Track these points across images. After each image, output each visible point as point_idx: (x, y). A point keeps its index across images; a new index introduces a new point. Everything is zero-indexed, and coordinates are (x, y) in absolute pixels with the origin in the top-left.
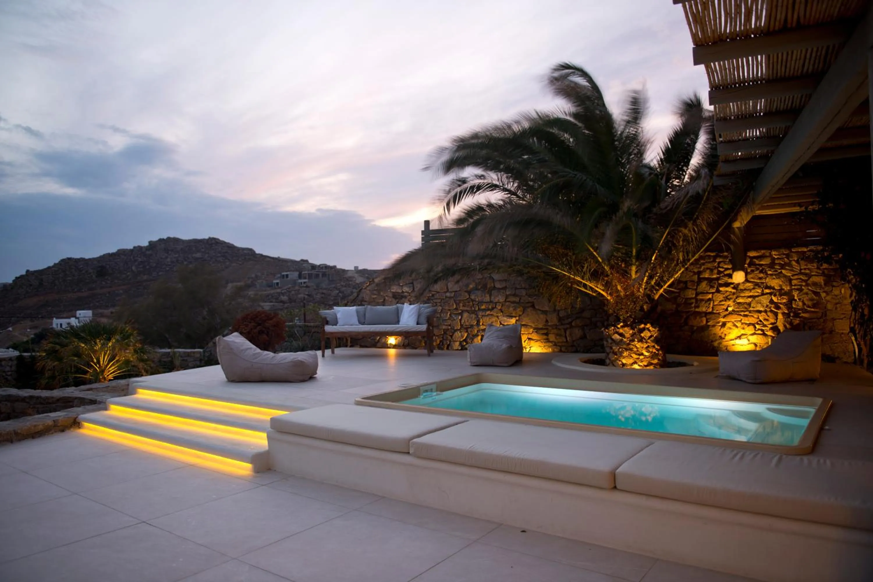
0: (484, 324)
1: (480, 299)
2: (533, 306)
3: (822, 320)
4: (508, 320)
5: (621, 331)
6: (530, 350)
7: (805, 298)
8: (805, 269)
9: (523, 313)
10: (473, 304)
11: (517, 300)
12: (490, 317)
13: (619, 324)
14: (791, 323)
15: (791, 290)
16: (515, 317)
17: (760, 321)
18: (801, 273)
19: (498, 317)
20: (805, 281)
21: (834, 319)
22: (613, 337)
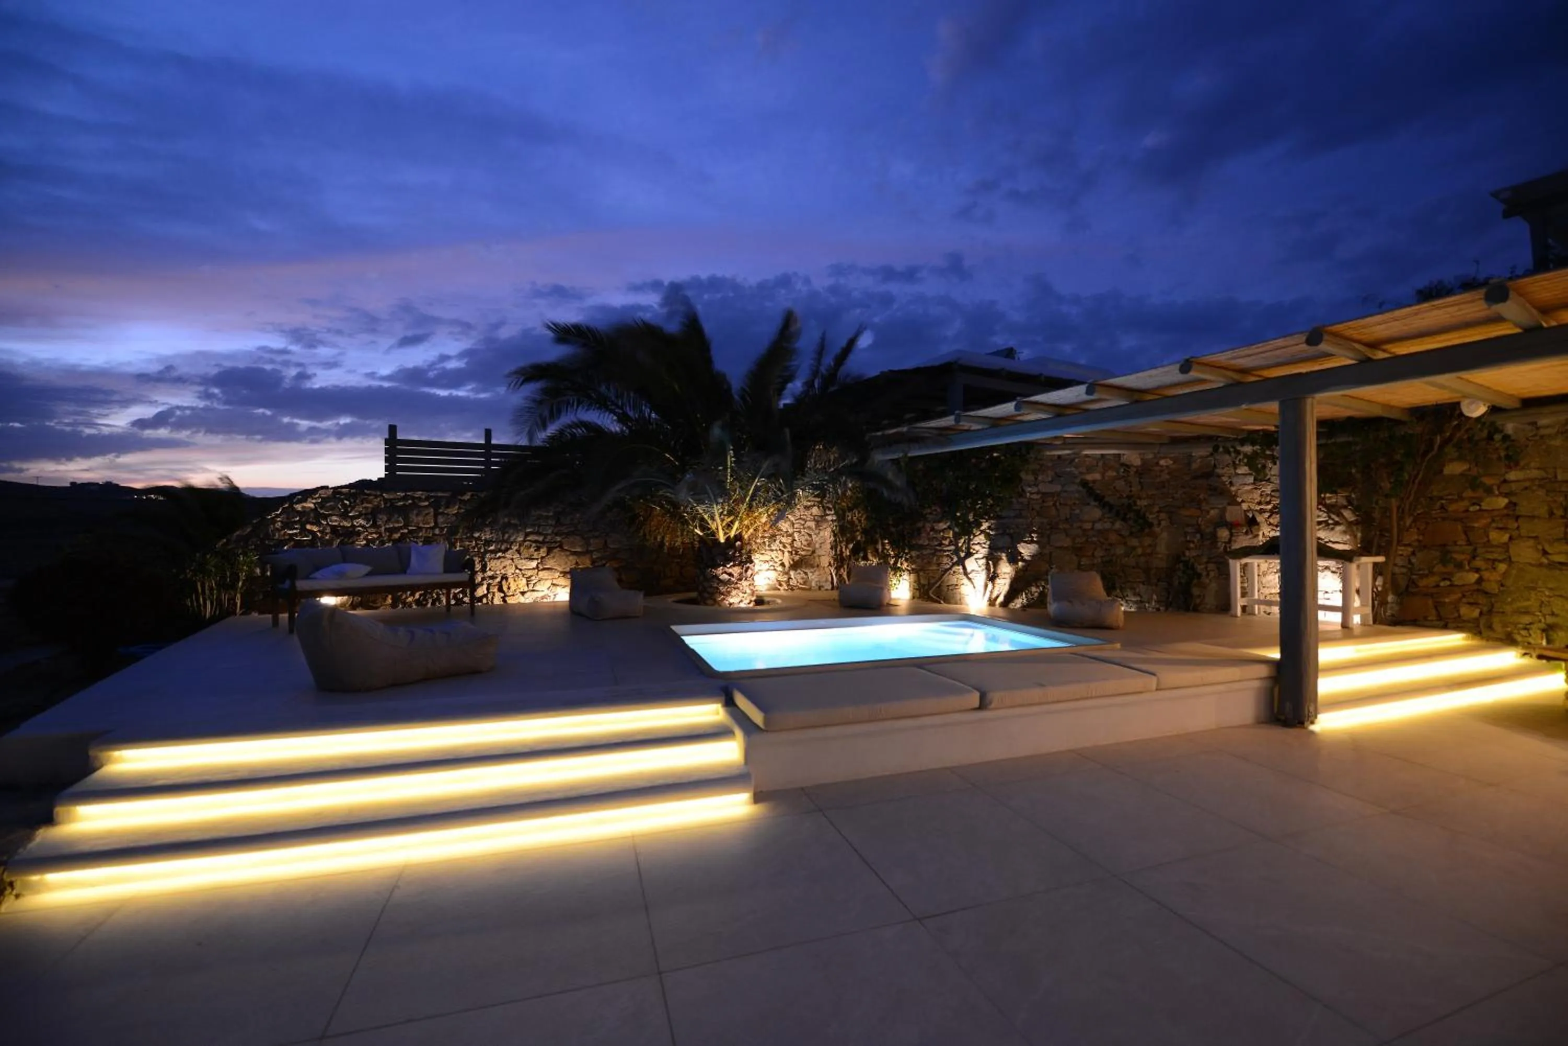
0: (492, 569)
1: (488, 537)
2: (561, 546)
3: (812, 557)
4: (529, 563)
5: (730, 570)
6: (554, 598)
7: (803, 539)
8: (803, 515)
9: (548, 554)
10: (477, 545)
11: (541, 539)
12: (502, 560)
13: (729, 564)
14: (793, 560)
15: (793, 533)
16: (537, 559)
17: (772, 558)
18: (800, 518)
19: (512, 559)
20: (803, 525)
21: (819, 556)
22: (721, 577)
